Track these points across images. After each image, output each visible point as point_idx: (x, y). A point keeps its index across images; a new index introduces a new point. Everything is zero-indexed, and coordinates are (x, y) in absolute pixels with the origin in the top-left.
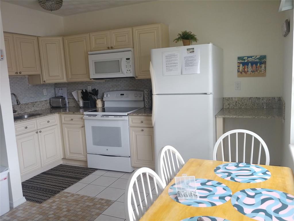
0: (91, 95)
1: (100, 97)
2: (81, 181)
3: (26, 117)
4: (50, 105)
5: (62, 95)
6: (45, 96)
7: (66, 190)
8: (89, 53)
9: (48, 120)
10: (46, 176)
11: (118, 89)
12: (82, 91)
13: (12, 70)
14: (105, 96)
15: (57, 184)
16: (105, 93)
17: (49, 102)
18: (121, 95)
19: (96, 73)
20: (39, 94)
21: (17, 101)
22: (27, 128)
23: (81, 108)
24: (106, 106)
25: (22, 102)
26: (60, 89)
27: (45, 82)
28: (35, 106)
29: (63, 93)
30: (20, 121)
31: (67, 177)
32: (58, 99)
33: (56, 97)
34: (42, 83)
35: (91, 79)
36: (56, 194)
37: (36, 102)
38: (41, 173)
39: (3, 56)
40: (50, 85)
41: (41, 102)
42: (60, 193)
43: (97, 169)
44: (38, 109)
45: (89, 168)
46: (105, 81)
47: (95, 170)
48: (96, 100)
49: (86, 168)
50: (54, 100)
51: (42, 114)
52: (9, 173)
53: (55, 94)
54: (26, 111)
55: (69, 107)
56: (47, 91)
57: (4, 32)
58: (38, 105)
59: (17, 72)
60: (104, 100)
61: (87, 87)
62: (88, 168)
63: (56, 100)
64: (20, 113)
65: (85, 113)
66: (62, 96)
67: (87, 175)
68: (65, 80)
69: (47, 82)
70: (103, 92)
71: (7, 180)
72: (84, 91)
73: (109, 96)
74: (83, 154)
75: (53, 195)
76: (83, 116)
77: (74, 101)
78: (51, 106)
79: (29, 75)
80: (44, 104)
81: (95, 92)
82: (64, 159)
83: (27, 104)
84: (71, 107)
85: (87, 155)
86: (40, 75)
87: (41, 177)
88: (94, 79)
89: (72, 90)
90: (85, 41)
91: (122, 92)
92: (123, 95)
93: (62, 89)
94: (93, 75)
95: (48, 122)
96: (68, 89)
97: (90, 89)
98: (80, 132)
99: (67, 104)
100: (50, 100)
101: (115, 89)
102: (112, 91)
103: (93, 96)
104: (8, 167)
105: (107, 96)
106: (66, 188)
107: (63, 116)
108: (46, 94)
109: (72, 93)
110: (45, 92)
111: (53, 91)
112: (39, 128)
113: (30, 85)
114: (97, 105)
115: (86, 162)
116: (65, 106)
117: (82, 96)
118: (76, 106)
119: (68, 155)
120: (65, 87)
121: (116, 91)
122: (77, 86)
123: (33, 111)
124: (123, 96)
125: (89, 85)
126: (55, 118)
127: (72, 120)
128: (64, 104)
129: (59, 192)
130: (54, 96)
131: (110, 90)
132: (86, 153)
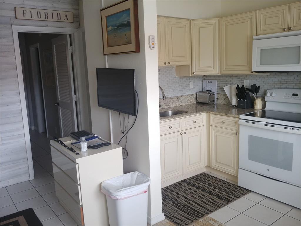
0: (248, 92)
1: (260, 96)
2: (230, 205)
3: (170, 113)
4: (196, 99)
5: (210, 89)
6: (192, 90)
7: (211, 215)
8: (254, 37)
9: (194, 120)
10: (187, 185)
11: (288, 87)
12: (237, 86)
13: (161, 60)
14: (268, 94)
15: (200, 203)
16: (268, 91)
17: (195, 96)
18: (294, 95)
19: (261, 64)
20: (186, 87)
21: (163, 95)
22: (171, 128)
23: (233, 107)
24: (267, 108)
25: (167, 96)
26: (208, 82)
27: (194, 74)
28: (180, 100)
29: (213, 87)
30: (164, 120)
31: (212, 194)
32: (206, 94)
33: (203, 92)
34: (190, 75)
35: (252, 72)
36: (200, 218)
37: (181, 96)
38: (182, 181)
39: (154, 45)
40: (198, 77)
41: (187, 96)
42: (205, 218)
43: (251, 191)
44: (183, 104)
45: (240, 187)
46: (269, 75)
47: (248, 191)
48: (255, 100)
49: (236, 185)
50: (201, 94)
51: (188, 112)
52: (149, 186)
53: (202, 87)
54: (171, 106)
55: (217, 104)
56: (194, 84)
57: (158, 16)
58: (184, 99)
59: (166, 63)
60: (266, 100)
61: (244, 81)
62: (238, 186)
63: (204, 94)
64: (165, 108)
65: (242, 117)
66: (211, 91)
67: (237, 197)
68: (217, 72)
69: (197, 74)
70: (266, 88)
71: (147, 193)
72: (240, 86)
73: (274, 95)
74: (233, 167)
75: (195, 219)
76: (239, 120)
77: (225, 98)
78: (197, 102)
79: (177, 66)
80: (189, 98)
81: (255, 89)
82: (208, 167)
83: (172, 98)
84: (220, 104)
85: (238, 169)
86: (189, 65)
87: (181, 186)
88: (256, 72)
89: (224, 84)
90: (249, 22)
91: (295, 92)
92: (297, 95)
93: (211, 82)
94: (257, 67)
95: (195, 122)
96: (218, 82)
97: (247, 84)
98: (232, 140)
99: (216, 100)
100: (197, 94)
101: (284, 86)
102: (279, 88)
103: (250, 93)
104: (150, 178)
105: (271, 95)
106: (211, 211)
107: (212, 117)
108: (193, 88)
109: (224, 88)
110: (192, 85)
111: (201, 84)
112: (184, 129)
113: (177, 77)
114: (255, 106)
115: (236, 177)
116: (213, 102)
117: (237, 93)
118: (226, 104)
119: (214, 164)
120: (216, 80)
121: (285, 88)
122: (230, 79)
123: (178, 106)
124: (296, 97)
125: (246, 79)
126: (202, 118)
127: (223, 122)
128: (213, 100)
129: (203, 216)
130: (201, 90)
131: (276, 86)
132: (237, 167)
